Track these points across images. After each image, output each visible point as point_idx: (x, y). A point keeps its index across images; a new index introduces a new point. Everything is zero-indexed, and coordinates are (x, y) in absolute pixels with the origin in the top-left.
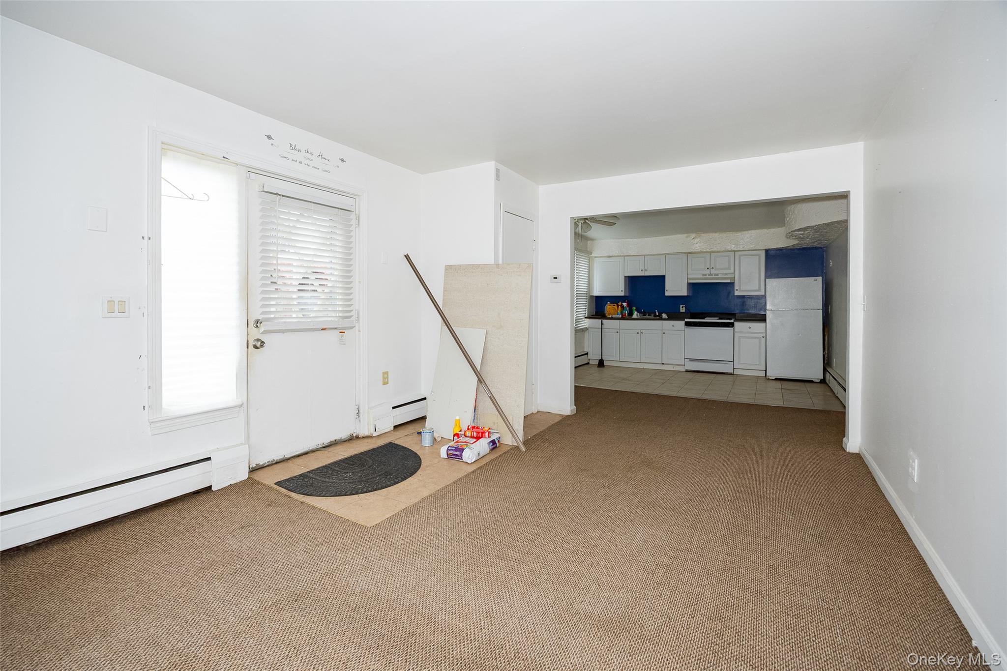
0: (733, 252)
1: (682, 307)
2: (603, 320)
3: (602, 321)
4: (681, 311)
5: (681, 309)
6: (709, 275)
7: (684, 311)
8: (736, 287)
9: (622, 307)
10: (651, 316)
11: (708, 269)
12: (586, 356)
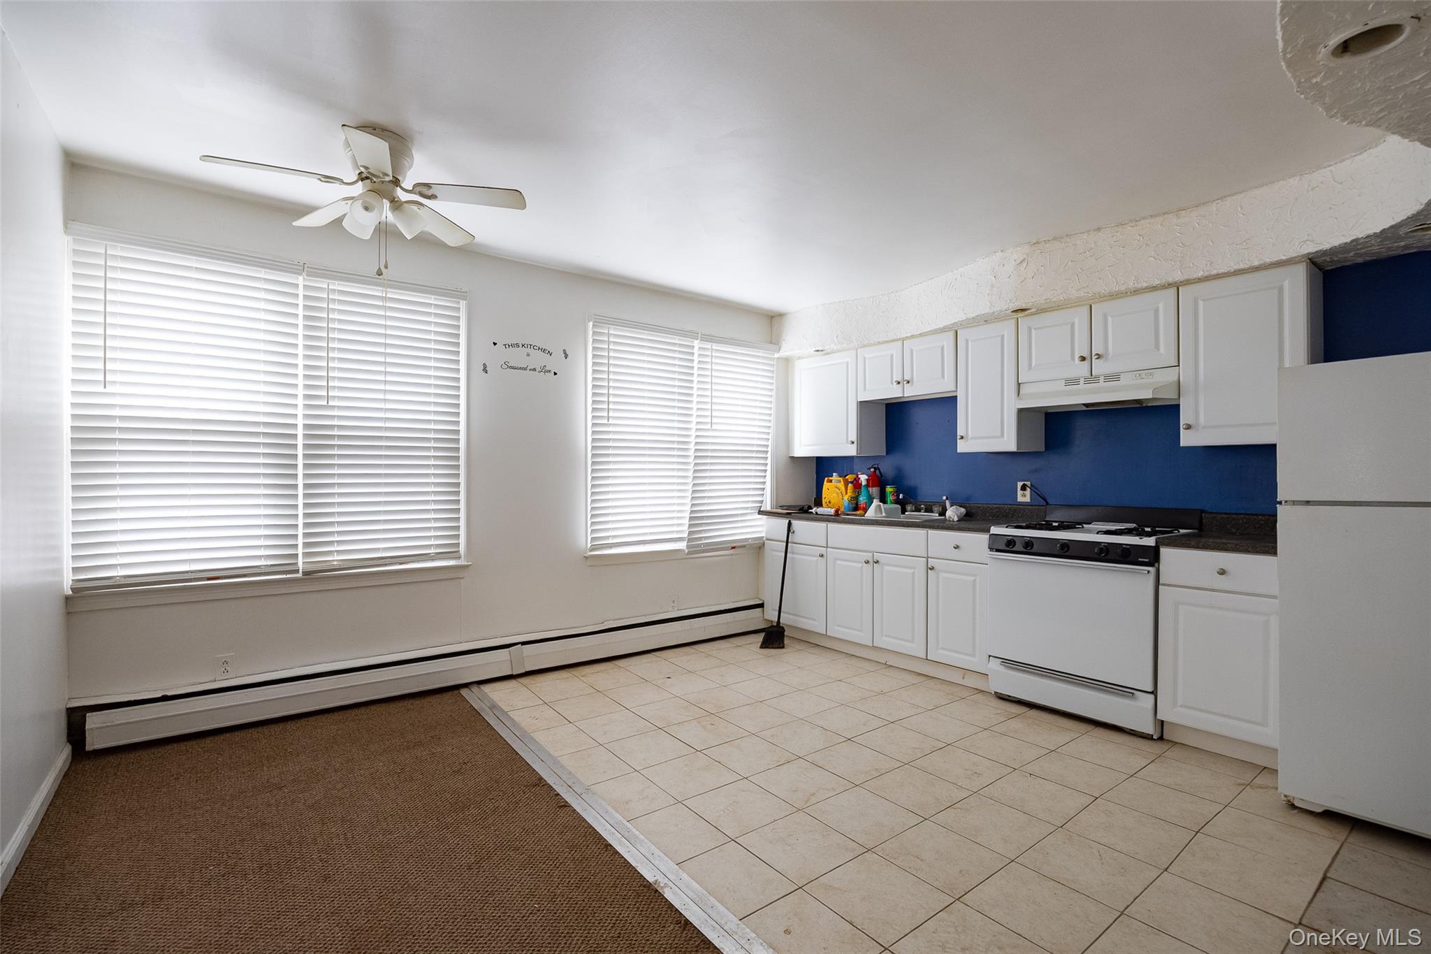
0: (1173, 291)
1: (1024, 488)
2: (794, 522)
3: (790, 524)
4: (1020, 499)
5: (1020, 492)
6: (1087, 381)
7: (1027, 499)
8: (1184, 419)
9: (857, 484)
10: (932, 511)
11: (1083, 359)
12: (759, 610)
